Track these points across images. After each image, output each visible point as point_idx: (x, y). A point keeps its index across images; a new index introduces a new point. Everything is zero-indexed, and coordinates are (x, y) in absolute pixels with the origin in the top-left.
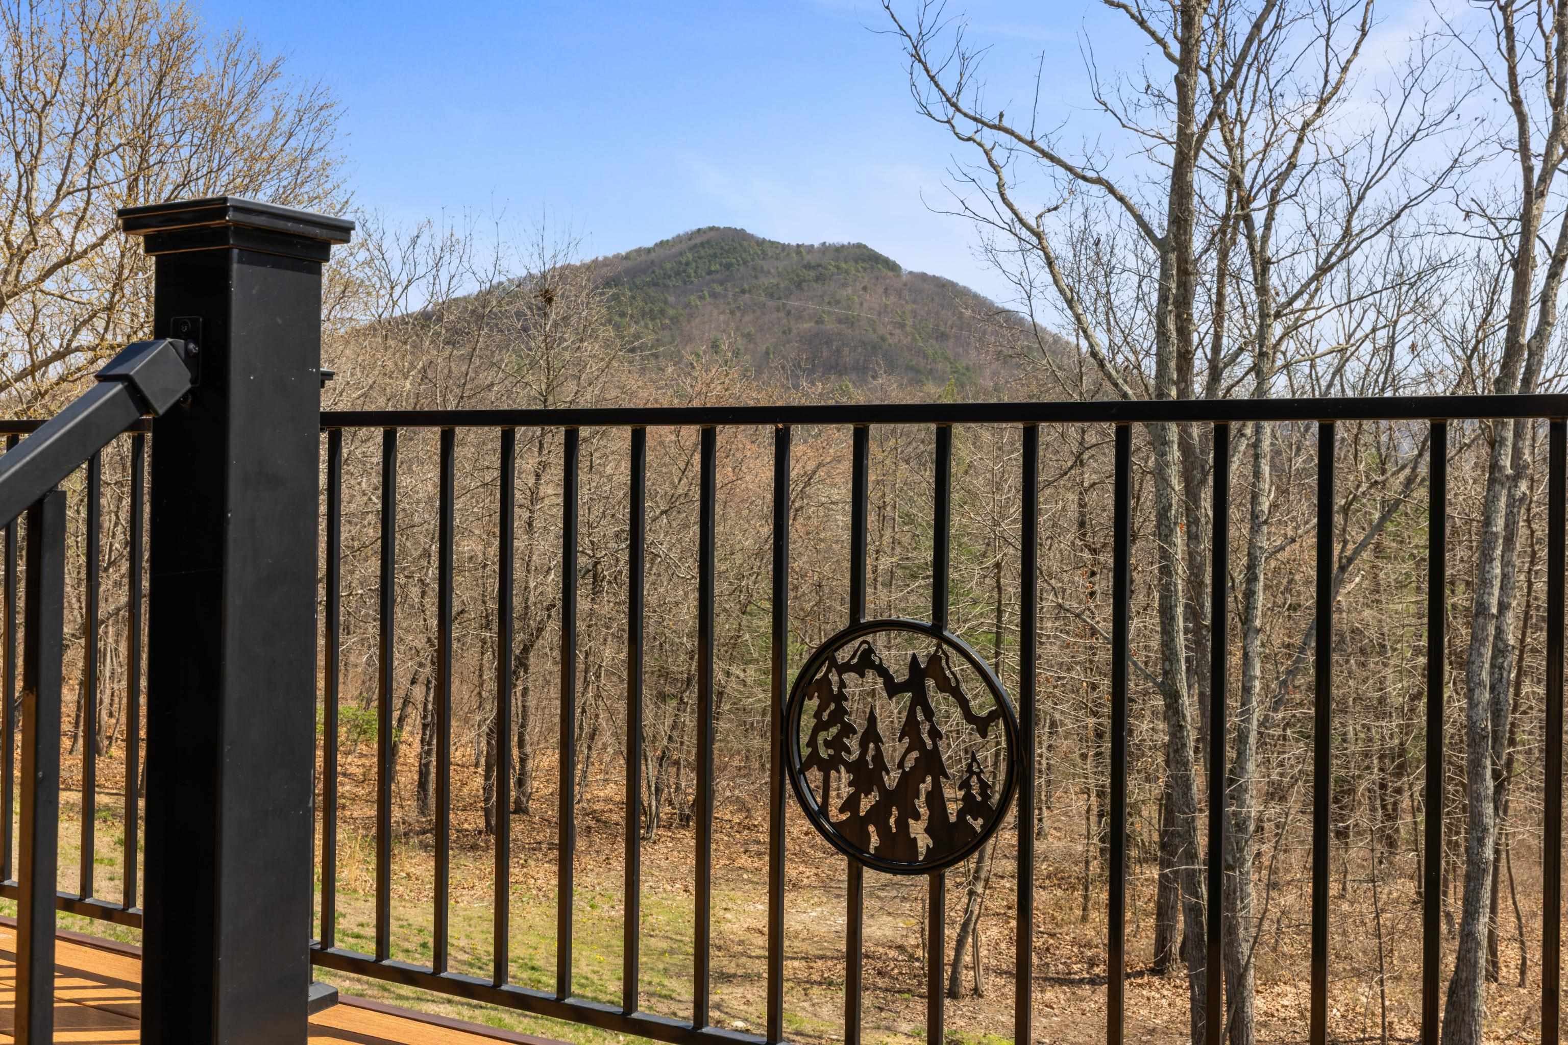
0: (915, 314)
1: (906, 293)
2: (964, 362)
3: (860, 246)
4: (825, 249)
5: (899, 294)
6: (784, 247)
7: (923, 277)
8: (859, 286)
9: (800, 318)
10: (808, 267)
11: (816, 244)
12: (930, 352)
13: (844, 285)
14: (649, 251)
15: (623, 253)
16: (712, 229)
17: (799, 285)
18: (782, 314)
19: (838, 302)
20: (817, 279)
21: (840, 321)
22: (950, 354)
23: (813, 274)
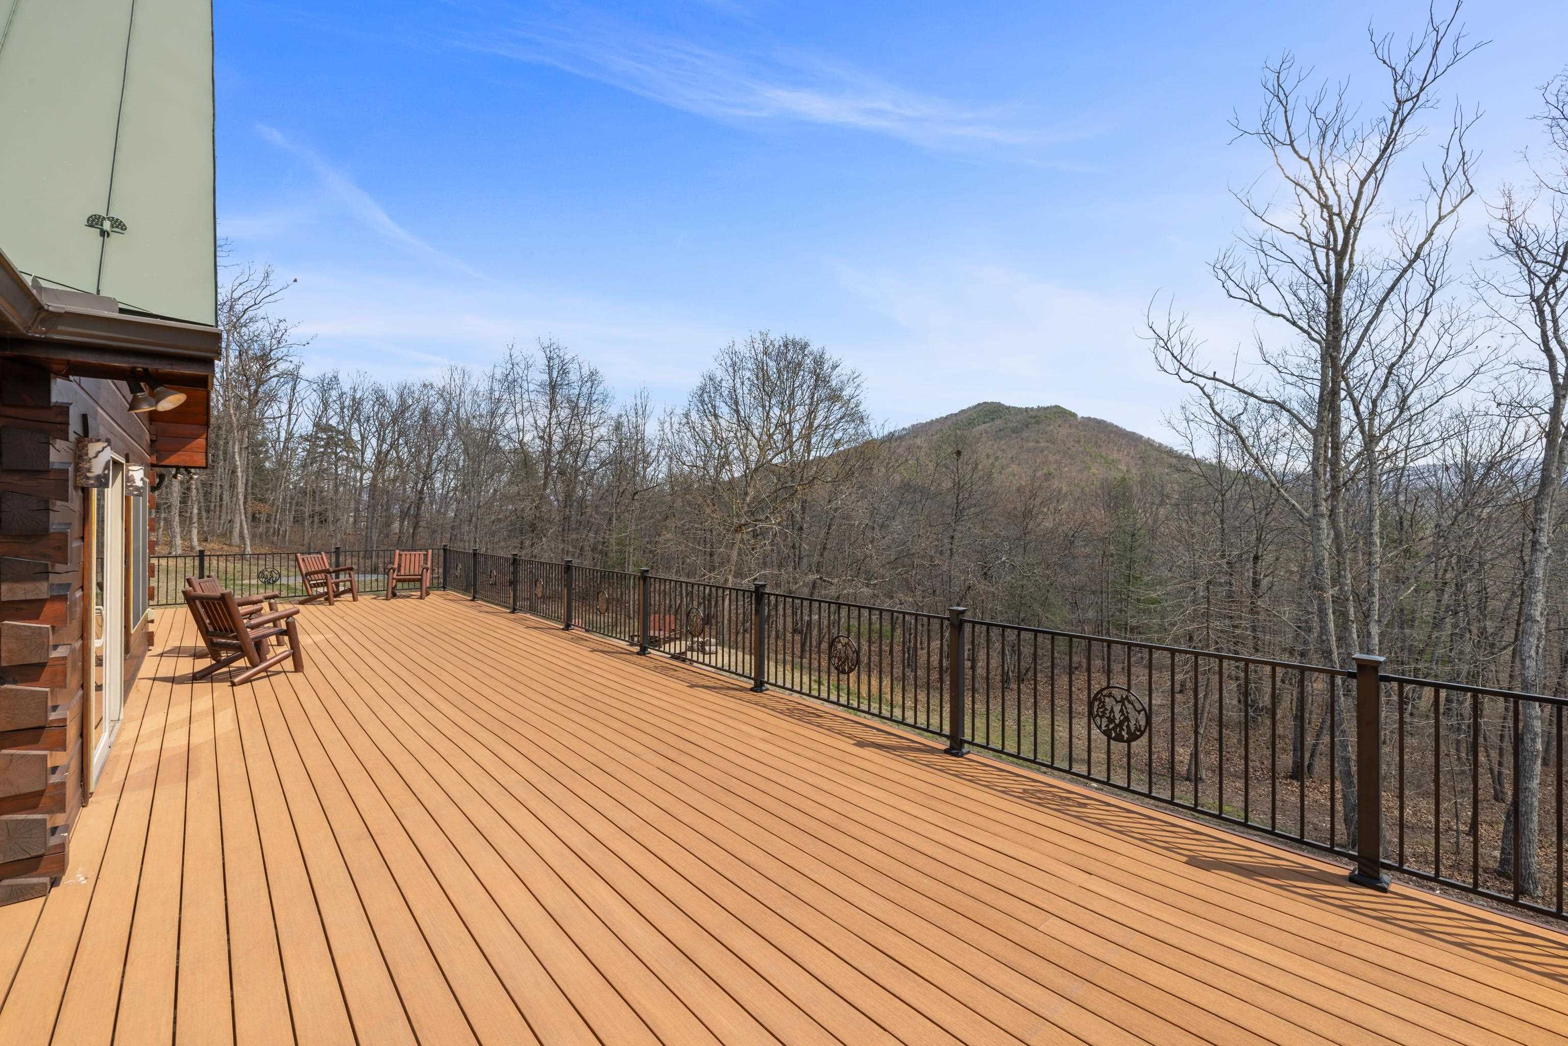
0: (1085, 436)
1: (1080, 427)
2: (1111, 458)
3: (1057, 407)
4: (1039, 409)
5: (1077, 427)
6: (1019, 409)
7: (1089, 419)
8: (1056, 425)
9: (1027, 441)
10: (1031, 417)
11: (1035, 407)
12: (1093, 454)
13: (1049, 425)
14: (956, 415)
15: (944, 416)
16: (985, 403)
17: (1027, 426)
18: (1019, 440)
19: (1046, 433)
20: (1036, 423)
21: (1047, 442)
22: (1104, 454)
23: (1033, 420)
